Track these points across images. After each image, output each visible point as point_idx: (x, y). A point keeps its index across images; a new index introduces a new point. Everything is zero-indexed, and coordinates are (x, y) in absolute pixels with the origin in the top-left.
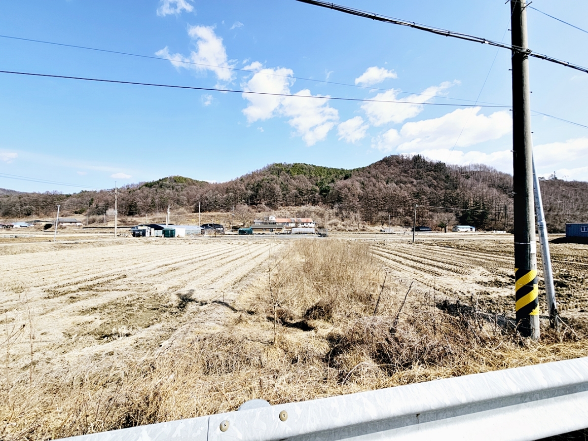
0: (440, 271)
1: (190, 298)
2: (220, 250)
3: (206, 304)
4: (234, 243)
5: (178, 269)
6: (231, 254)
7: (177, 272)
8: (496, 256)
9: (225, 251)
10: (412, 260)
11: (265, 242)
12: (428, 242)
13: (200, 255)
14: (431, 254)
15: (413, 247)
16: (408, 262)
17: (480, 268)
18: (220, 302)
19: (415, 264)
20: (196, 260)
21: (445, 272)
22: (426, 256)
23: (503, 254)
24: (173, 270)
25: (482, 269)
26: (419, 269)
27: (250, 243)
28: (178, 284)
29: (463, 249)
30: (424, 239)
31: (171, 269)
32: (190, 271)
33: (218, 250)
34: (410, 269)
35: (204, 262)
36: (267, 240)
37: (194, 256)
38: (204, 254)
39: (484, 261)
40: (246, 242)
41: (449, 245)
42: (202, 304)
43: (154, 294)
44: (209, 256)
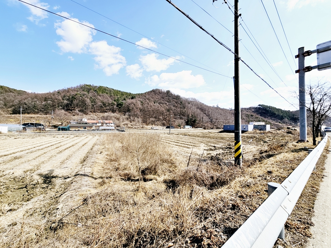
0: (189, 146)
1: (52, 176)
2: (51, 142)
3: (69, 177)
4: (59, 137)
5: (21, 157)
6: (62, 144)
7: (22, 160)
8: (205, 138)
9: (56, 143)
10: (174, 142)
11: (84, 135)
12: (176, 133)
13: (35, 146)
14: (180, 139)
15: (171, 136)
16: (173, 143)
17: (202, 144)
18: (81, 175)
19: (177, 144)
20: (34, 149)
21: (190, 146)
22: (179, 140)
23: (206, 137)
24: (16, 158)
25: (204, 145)
26: (179, 146)
27: (72, 136)
28: (30, 168)
29: (192, 136)
30: (174, 132)
31: (13, 158)
32: (34, 157)
33: (49, 142)
34: (176, 146)
35: (43, 151)
36: (85, 134)
37: (29, 147)
38: (37, 145)
39: (202, 141)
40: (69, 136)
41: (185, 135)
42: (65, 178)
43: (12, 177)
44: (44, 146)
